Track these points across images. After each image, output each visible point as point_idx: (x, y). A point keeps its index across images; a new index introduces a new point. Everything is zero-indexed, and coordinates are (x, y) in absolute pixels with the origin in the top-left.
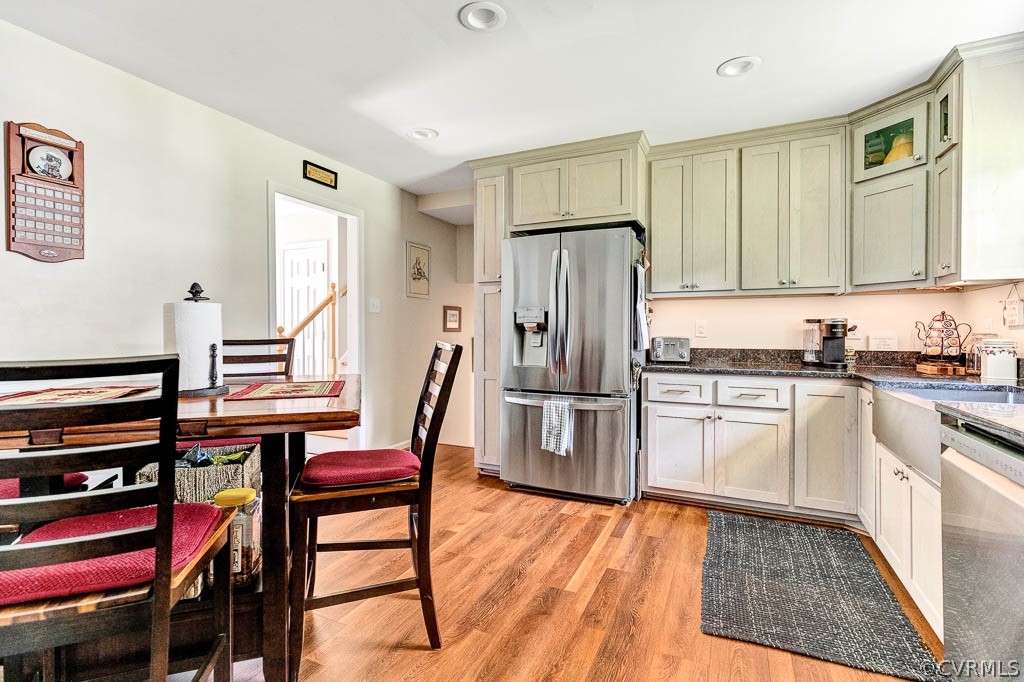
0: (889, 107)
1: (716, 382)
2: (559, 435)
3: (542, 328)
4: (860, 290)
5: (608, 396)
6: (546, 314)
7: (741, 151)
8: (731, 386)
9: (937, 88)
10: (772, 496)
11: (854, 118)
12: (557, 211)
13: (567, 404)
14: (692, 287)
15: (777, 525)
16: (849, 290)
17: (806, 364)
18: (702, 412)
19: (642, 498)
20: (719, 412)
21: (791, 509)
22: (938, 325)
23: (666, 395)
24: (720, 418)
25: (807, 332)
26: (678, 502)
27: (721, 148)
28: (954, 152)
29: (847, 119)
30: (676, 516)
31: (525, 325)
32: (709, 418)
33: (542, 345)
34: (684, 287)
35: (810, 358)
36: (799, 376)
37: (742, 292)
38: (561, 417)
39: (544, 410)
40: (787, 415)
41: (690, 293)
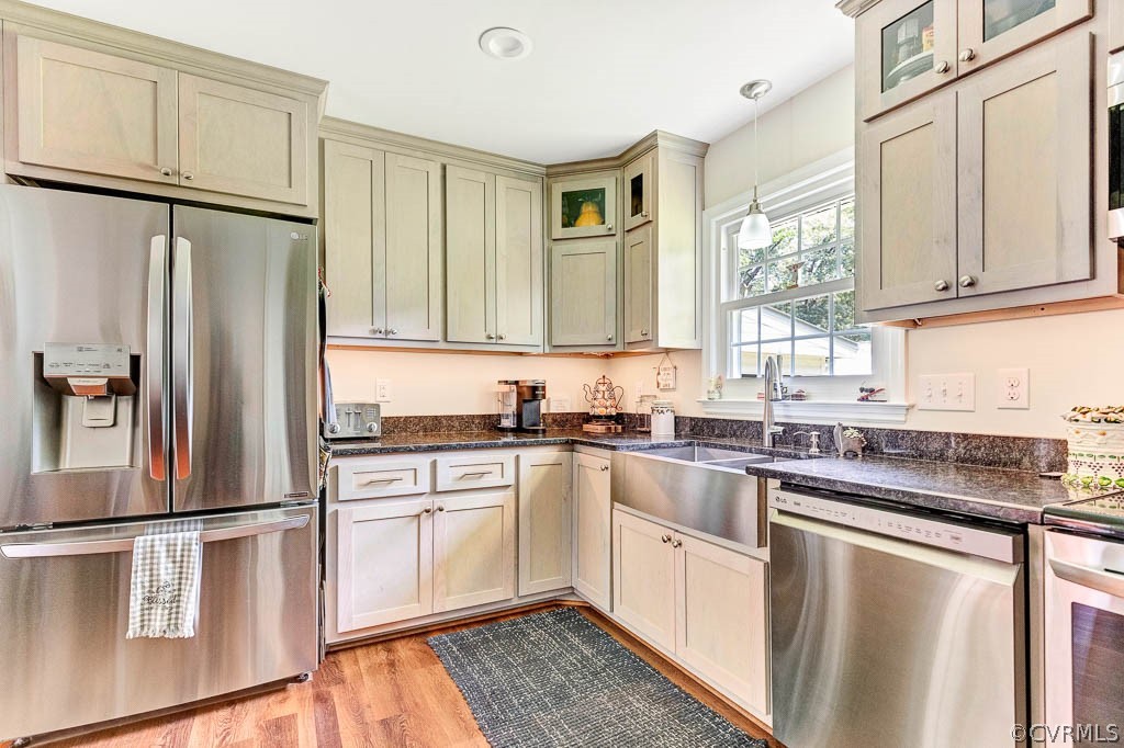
0: (583, 171)
1: (435, 461)
2: (176, 599)
3: (123, 388)
4: (558, 350)
5: (276, 505)
6: (135, 361)
7: (444, 168)
8: (452, 465)
9: (624, 165)
10: (497, 594)
11: (553, 172)
12: (150, 162)
13: (195, 534)
14: (387, 332)
15: (505, 626)
16: (547, 351)
17: (504, 431)
18: (416, 506)
19: (327, 654)
20: (439, 501)
21: (515, 602)
22: (602, 388)
23: (365, 489)
24: (441, 510)
25: (505, 395)
26: (383, 640)
27: (418, 154)
28: (649, 228)
29: (544, 170)
30: (392, 664)
31: (71, 382)
32: (427, 511)
33: (115, 424)
34: (375, 332)
35: (507, 423)
36: (524, 445)
37: (448, 346)
38: (180, 565)
39: (137, 560)
40: (511, 493)
41: (384, 342)
